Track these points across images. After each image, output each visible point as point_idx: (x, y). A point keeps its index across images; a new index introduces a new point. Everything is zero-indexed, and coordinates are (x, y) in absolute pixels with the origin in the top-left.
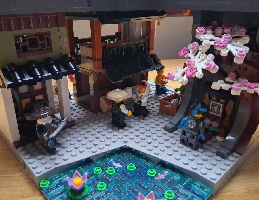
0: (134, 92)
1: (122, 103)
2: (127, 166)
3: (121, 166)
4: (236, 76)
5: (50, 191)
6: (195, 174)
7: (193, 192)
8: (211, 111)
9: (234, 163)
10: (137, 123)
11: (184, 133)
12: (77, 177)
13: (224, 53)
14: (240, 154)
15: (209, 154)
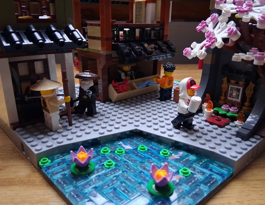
2: (138, 147)
3: (131, 148)
5: (50, 168)
7: (211, 170)
8: (230, 97)
12: (81, 152)
14: (261, 137)
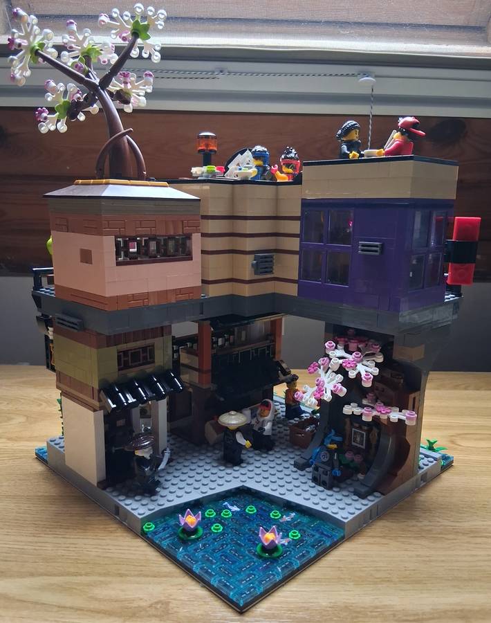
0: (253, 416)
1: (239, 429)
3: (239, 510)
4: (374, 397)
6: (326, 514)
8: (354, 442)
9: (373, 503)
10: (258, 458)
11: (316, 469)
12: (189, 516)
13: (352, 374)
14: (383, 494)
15: (345, 493)
